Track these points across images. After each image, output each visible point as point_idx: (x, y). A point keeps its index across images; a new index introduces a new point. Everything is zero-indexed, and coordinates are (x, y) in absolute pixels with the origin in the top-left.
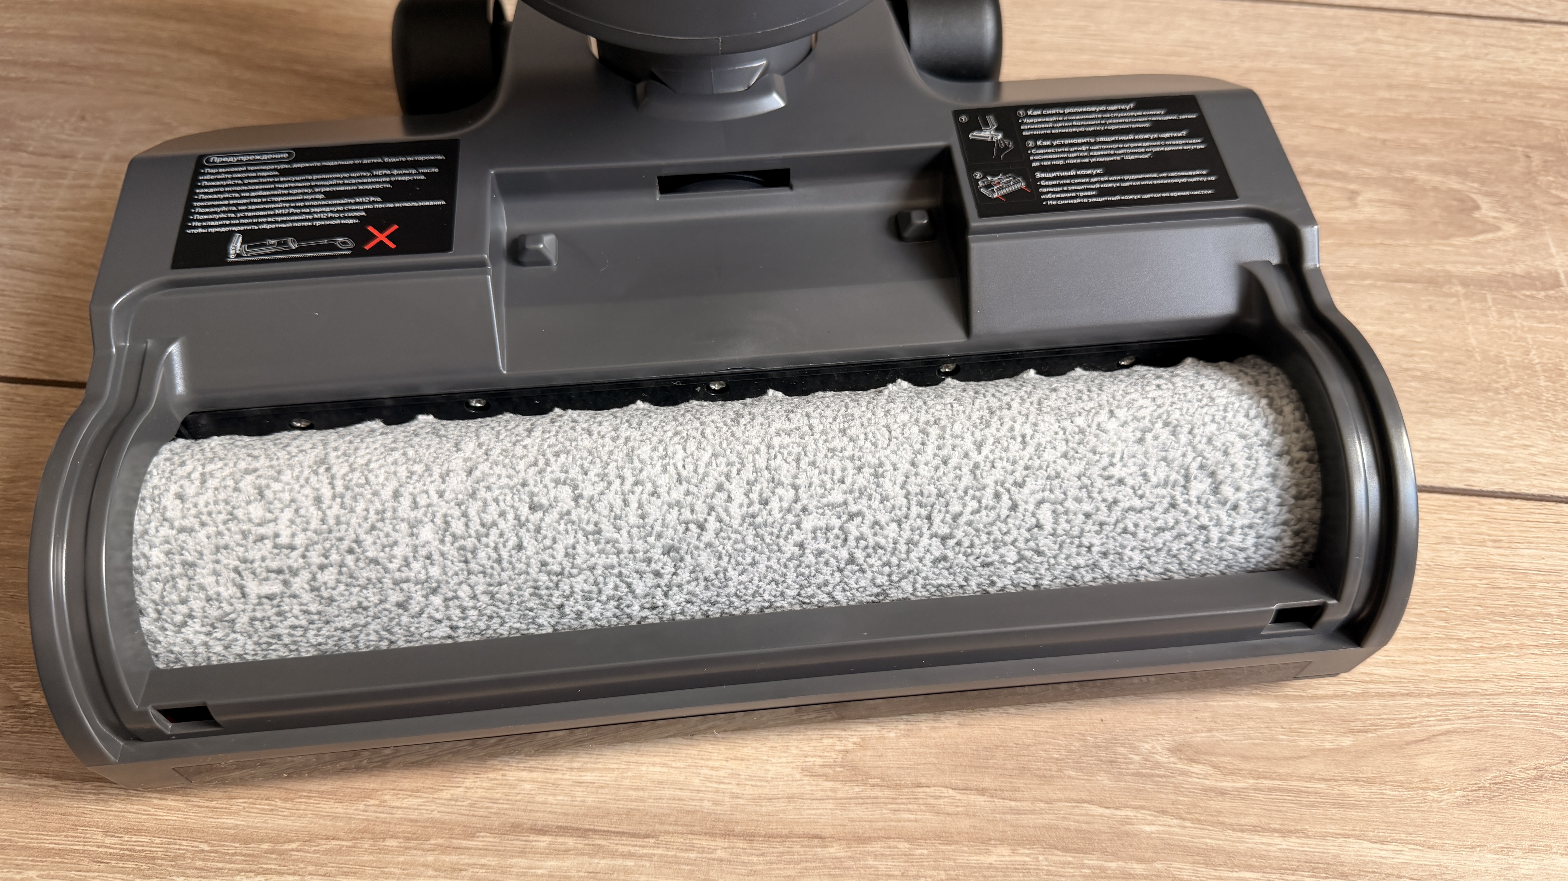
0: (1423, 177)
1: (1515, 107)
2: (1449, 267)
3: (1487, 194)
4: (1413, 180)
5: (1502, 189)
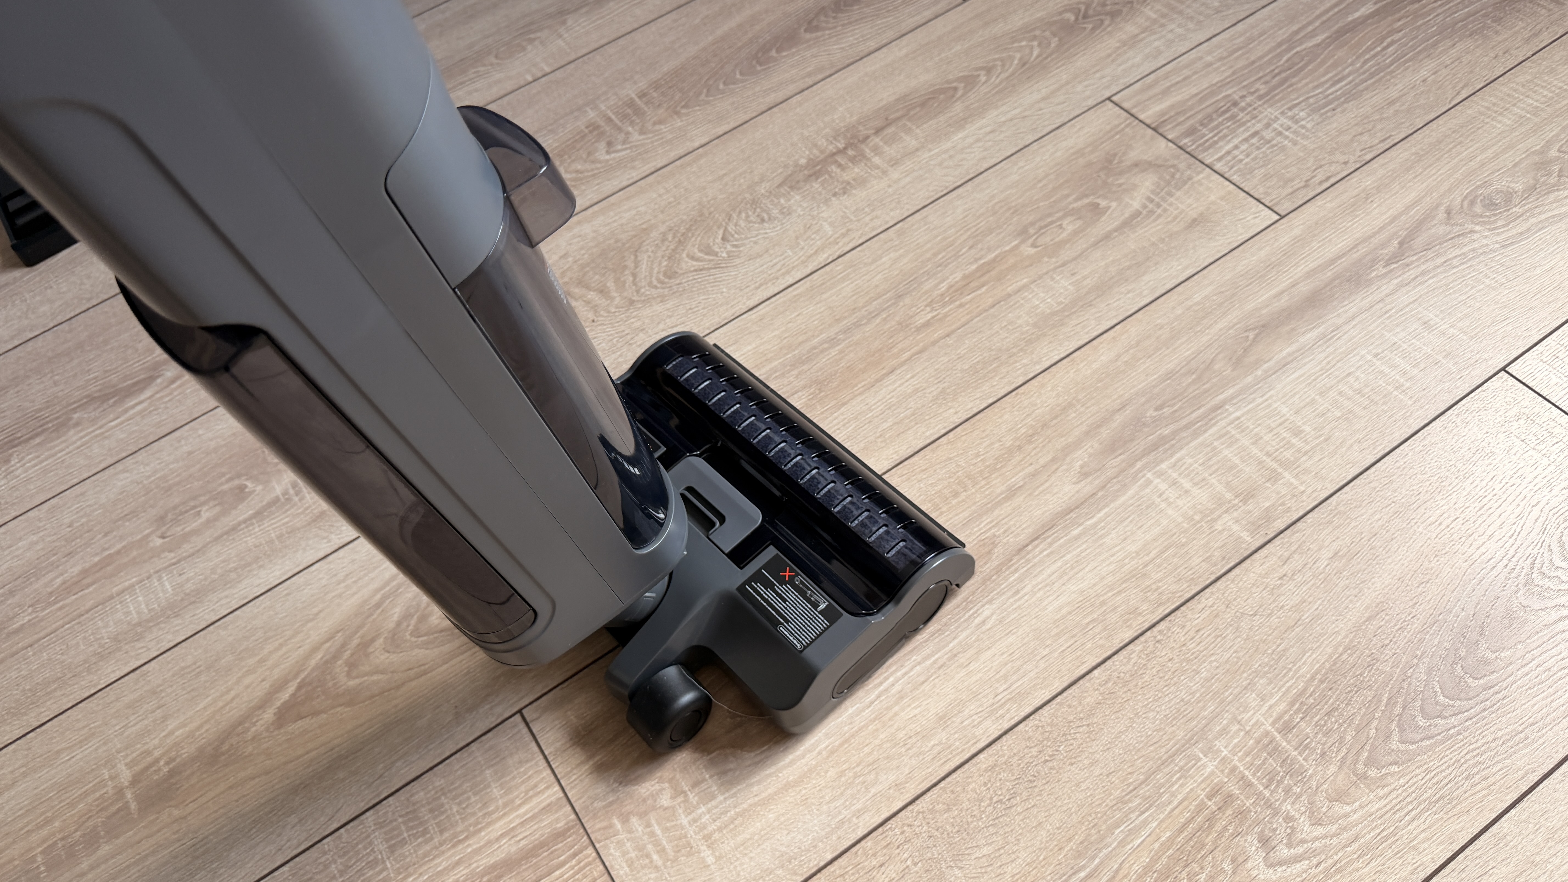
0: (1075, 205)
1: (1082, 161)
2: (1108, 229)
3: (1098, 197)
4: (1073, 209)
5: (1101, 193)
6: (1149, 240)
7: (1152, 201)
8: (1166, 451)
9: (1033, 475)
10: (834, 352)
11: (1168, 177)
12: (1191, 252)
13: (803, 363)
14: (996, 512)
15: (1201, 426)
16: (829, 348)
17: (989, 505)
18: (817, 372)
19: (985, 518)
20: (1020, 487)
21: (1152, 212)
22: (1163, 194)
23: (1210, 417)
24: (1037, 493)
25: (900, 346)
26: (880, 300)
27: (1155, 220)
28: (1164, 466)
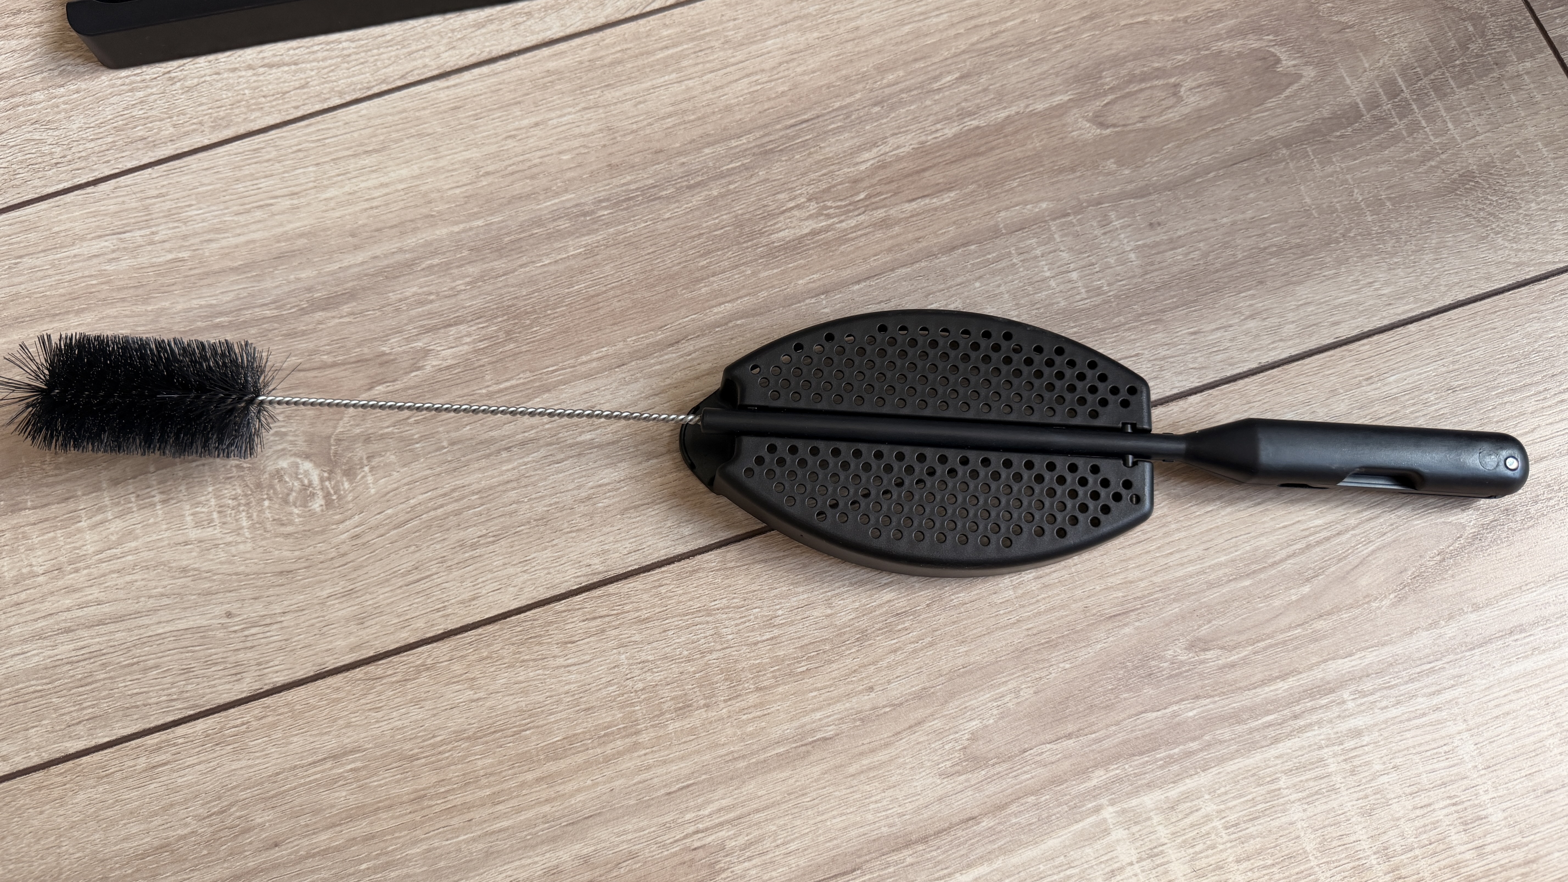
6: (1351, 194)
7: (1394, 92)
8: (1170, 761)
9: (864, 719)
10: (574, 247)
11: (1453, 43)
12: (1429, 257)
13: (500, 251)
14: (750, 787)
15: (1270, 725)
16: (570, 234)
17: (742, 764)
18: (520, 285)
19: (720, 792)
20: (825, 739)
21: (1383, 121)
22: (1425, 81)
23: (1297, 709)
24: (852, 770)
25: (716, 282)
26: (720, 149)
27: (1381, 147)
28: (1149, 800)
